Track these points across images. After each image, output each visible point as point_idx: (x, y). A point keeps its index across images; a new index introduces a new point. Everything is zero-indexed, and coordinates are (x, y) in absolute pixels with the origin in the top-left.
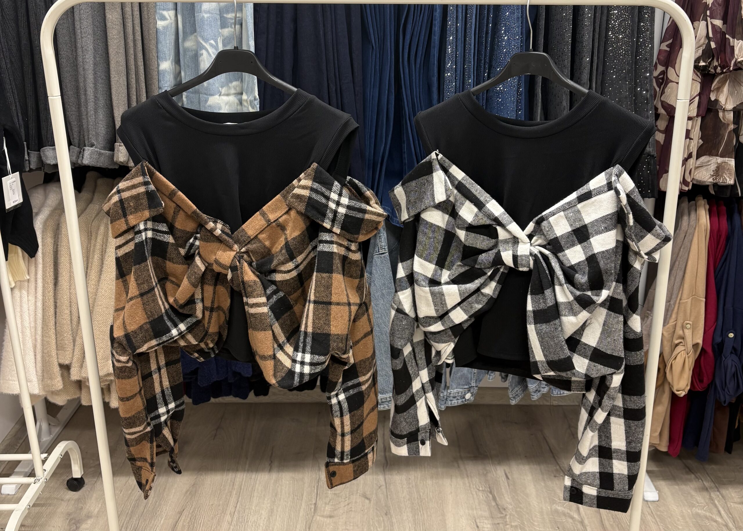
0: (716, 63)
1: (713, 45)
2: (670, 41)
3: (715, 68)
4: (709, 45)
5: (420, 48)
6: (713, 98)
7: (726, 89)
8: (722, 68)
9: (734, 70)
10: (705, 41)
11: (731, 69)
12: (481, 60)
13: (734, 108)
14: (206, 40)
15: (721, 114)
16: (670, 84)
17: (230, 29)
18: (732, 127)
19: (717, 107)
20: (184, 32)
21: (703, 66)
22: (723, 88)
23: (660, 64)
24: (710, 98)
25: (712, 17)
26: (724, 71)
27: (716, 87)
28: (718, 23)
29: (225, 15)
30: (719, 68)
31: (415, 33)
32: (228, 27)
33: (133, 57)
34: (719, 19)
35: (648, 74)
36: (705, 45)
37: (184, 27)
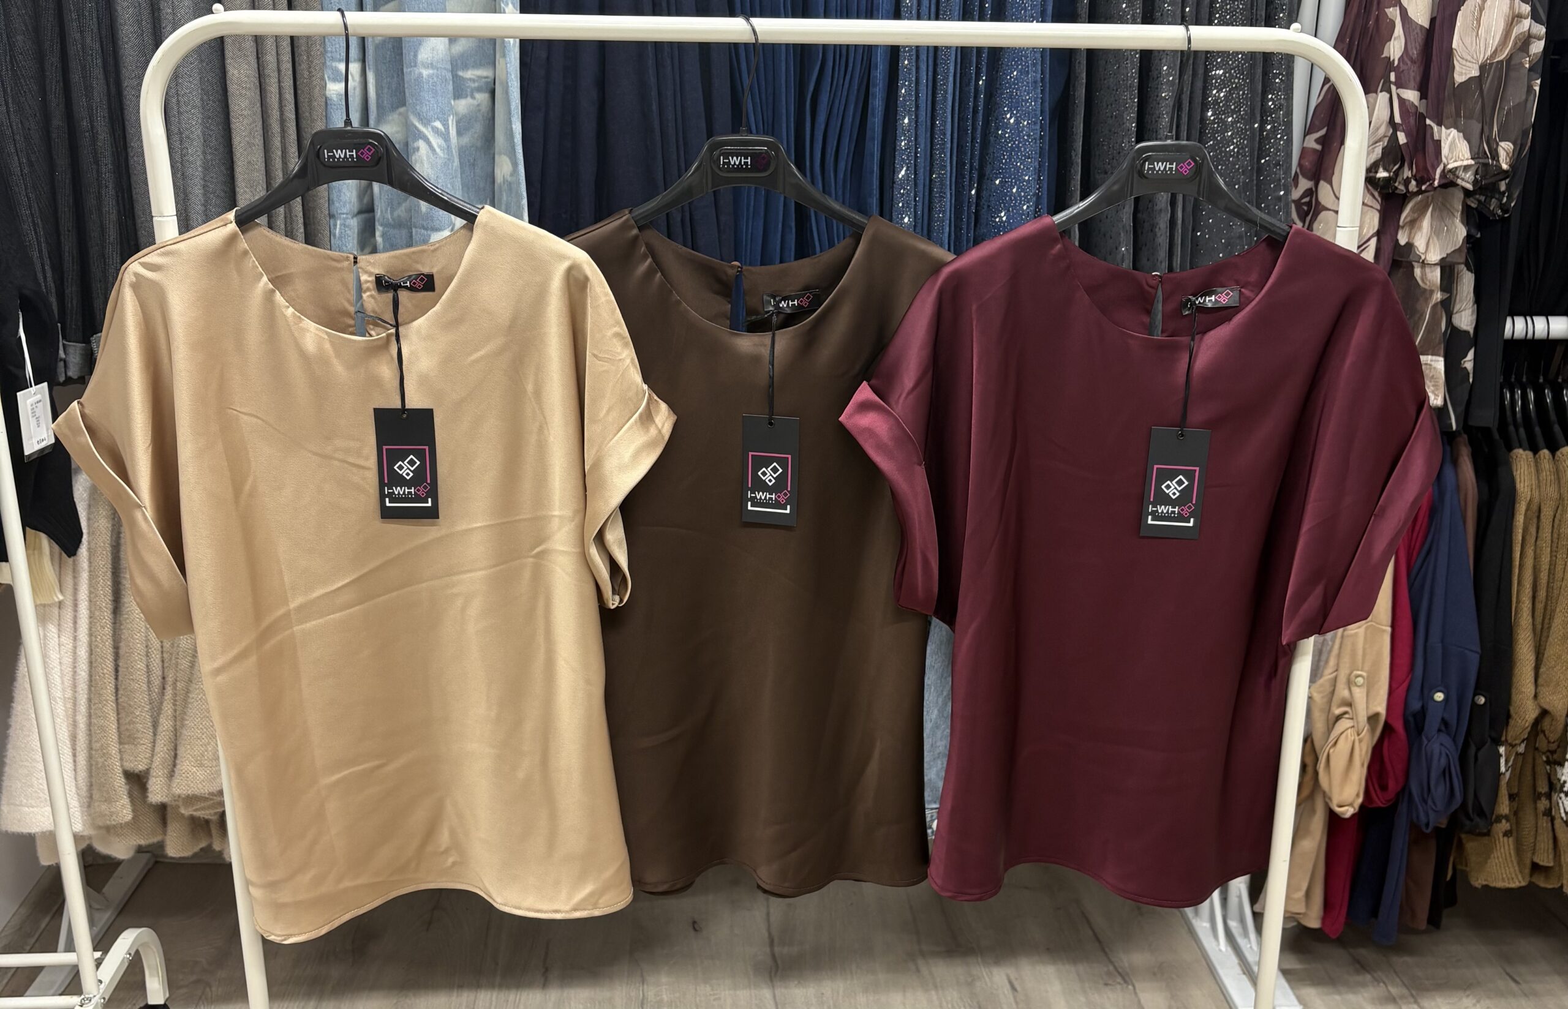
0: (1407, 173)
1: (1402, 138)
2: (1323, 132)
3: (1407, 182)
4: (1394, 138)
5: (846, 141)
6: (1403, 240)
7: (1426, 223)
8: (1419, 183)
9: (1441, 186)
10: (1387, 131)
11: (1436, 183)
12: (965, 165)
13: (1442, 260)
14: (426, 122)
15: (1418, 272)
16: (1323, 214)
17: (469, 100)
18: (1438, 296)
19: (1411, 258)
20: (379, 106)
21: (1385, 178)
22: (1422, 222)
23: (1305, 176)
24: (1397, 240)
25: (1400, 85)
26: (1423, 188)
27: (1408, 219)
28: (1411, 95)
29: (460, 73)
30: (1413, 183)
31: (835, 111)
32: (466, 97)
33: (279, 153)
34: (1414, 89)
35: (1282, 193)
36: (1386, 140)
37: (378, 95)
